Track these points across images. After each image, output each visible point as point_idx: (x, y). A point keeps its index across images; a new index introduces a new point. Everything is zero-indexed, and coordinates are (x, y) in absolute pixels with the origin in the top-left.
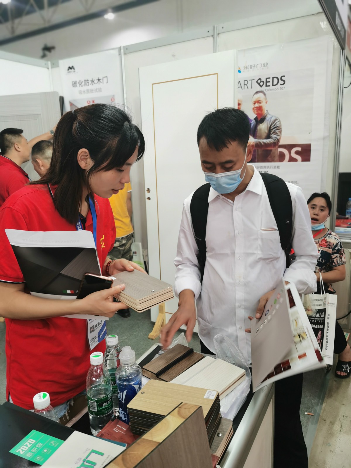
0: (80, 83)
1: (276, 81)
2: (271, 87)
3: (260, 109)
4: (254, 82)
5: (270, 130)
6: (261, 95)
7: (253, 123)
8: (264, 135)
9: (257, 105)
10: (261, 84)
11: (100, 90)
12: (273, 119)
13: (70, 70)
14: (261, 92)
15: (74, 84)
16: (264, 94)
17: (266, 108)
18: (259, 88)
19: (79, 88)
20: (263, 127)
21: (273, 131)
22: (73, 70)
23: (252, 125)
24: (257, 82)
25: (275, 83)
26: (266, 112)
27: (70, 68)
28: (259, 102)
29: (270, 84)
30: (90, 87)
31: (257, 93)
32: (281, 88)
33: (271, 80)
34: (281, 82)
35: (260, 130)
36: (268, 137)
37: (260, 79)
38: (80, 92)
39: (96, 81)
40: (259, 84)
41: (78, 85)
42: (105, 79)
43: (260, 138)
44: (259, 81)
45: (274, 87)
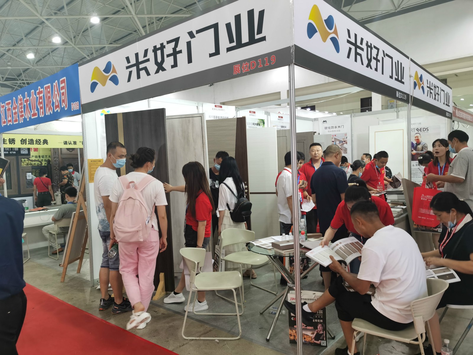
0: (329, 128)
1: (424, 129)
2: (423, 132)
3: (418, 140)
4: (415, 130)
5: (423, 148)
6: (418, 134)
7: (415, 145)
8: (420, 150)
9: (416, 138)
10: (418, 130)
11: (339, 131)
12: (424, 144)
13: (324, 122)
14: (418, 133)
15: (326, 128)
16: (420, 134)
17: (420, 139)
18: (417, 132)
19: (328, 130)
20: (420, 147)
21: (424, 148)
22: (326, 122)
23: (415, 146)
24: (416, 130)
25: (424, 130)
26: (420, 141)
27: (324, 121)
28: (417, 137)
29: (422, 130)
30: (334, 129)
31: (416, 133)
32: (427, 132)
33: (422, 129)
34: (426, 130)
35: (418, 148)
36: (422, 150)
37: (418, 129)
38: (329, 131)
39: (337, 127)
40: (417, 130)
41: (328, 128)
42: (342, 127)
43: (419, 151)
44: (417, 129)
45: (424, 132)
